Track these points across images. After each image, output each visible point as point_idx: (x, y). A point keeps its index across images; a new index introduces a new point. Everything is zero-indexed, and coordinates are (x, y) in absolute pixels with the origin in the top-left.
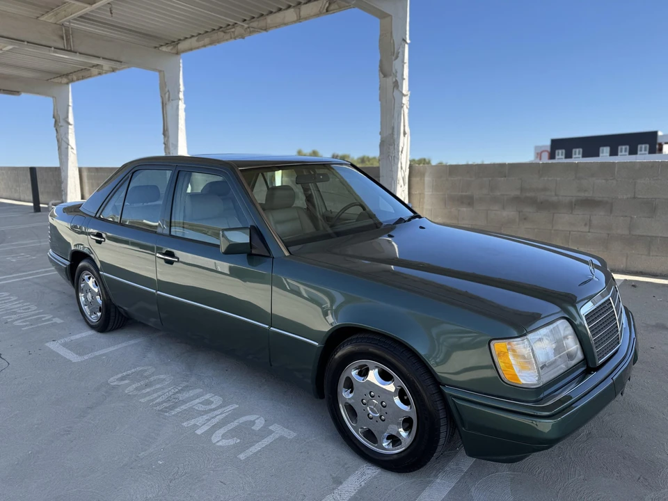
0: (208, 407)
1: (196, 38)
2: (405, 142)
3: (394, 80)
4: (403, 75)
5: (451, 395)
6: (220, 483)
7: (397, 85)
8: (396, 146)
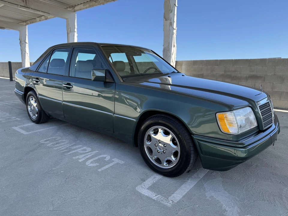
0: (85, 152)
1: (83, 5)
2: (174, 50)
3: (170, 22)
4: (174, 20)
5: (197, 139)
6: (89, 180)
7: (171, 24)
8: (170, 51)
